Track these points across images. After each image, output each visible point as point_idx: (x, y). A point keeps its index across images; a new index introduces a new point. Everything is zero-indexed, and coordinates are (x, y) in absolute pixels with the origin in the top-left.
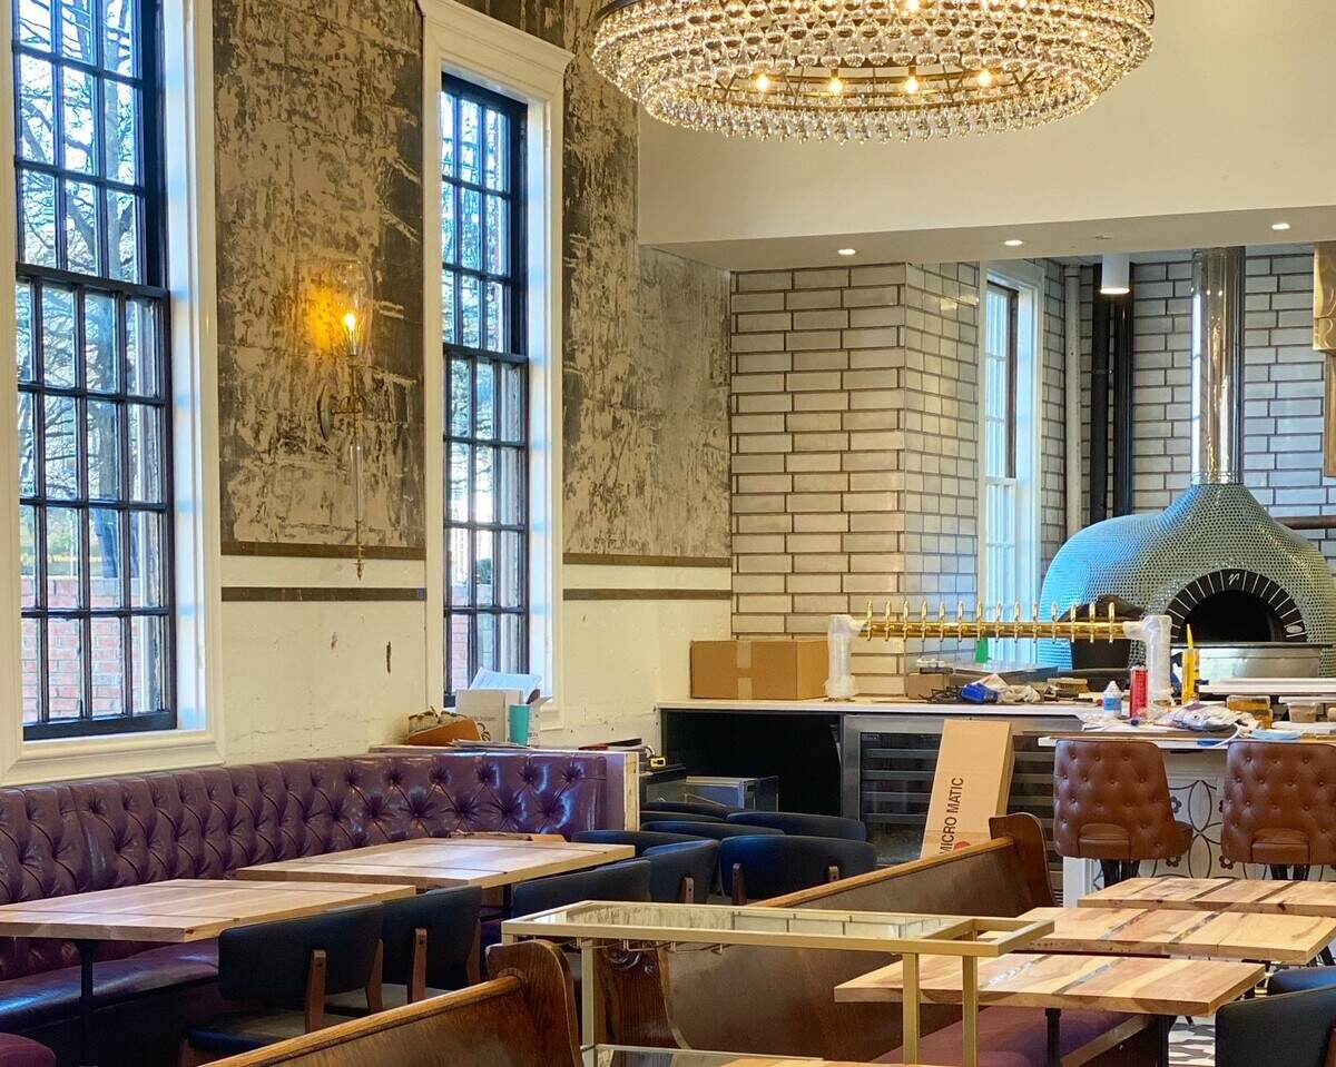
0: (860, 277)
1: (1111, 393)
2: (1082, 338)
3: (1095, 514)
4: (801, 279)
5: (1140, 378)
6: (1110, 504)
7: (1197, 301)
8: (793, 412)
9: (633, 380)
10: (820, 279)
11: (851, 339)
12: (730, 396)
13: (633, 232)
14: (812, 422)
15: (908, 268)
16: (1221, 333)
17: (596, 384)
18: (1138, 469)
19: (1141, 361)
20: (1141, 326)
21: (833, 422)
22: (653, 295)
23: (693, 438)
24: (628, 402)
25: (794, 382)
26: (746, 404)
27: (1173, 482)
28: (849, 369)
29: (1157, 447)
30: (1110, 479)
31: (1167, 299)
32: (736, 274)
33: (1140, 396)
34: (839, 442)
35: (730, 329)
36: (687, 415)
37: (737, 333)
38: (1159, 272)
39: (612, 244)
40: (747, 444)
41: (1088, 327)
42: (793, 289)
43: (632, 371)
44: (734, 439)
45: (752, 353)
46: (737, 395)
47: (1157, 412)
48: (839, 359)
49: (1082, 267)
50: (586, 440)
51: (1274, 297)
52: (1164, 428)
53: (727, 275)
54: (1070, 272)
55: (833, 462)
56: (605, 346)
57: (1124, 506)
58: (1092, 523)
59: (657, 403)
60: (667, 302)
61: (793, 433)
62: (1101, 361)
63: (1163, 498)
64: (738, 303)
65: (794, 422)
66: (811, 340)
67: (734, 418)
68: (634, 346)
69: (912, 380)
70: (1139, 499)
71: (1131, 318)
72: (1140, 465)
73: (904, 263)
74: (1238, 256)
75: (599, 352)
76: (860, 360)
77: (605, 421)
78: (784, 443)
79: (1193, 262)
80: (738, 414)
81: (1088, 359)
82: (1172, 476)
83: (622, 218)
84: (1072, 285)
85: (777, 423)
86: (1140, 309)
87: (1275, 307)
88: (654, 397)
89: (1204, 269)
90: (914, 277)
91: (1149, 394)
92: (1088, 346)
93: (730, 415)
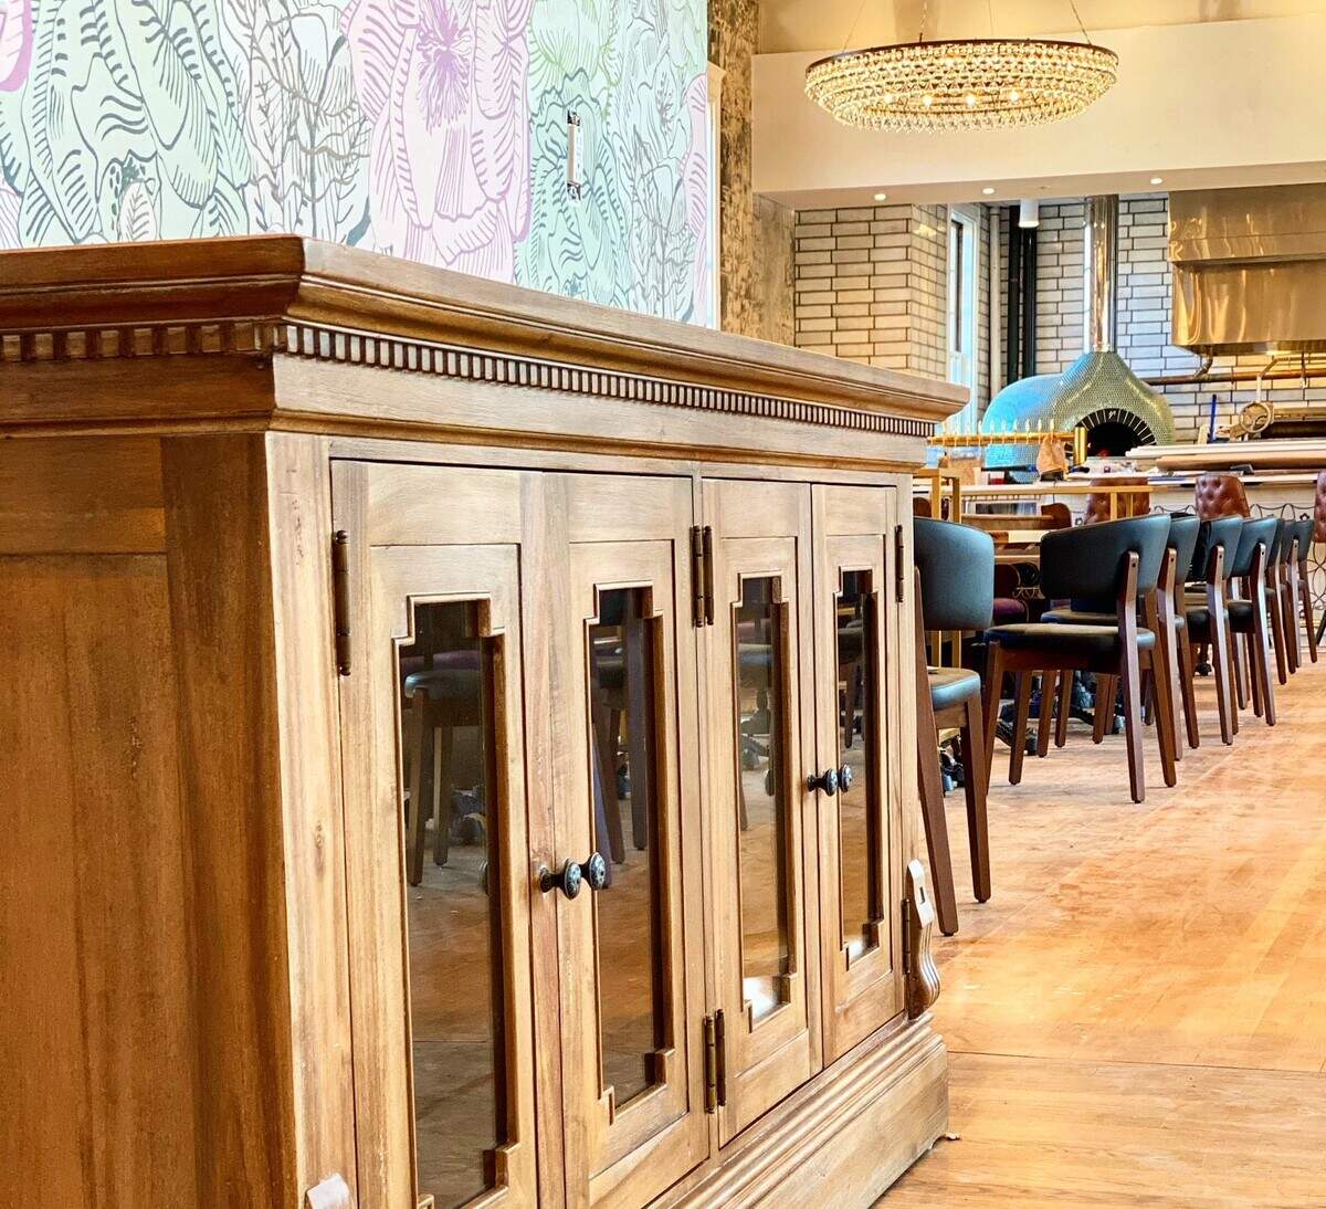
0: (881, 214)
1: (1021, 295)
2: (1001, 257)
3: (1010, 377)
4: (843, 215)
5: (1040, 285)
6: (1020, 372)
7: (1088, 230)
8: (837, 303)
9: (750, 280)
10: (855, 215)
11: (876, 255)
12: (795, 294)
13: (750, 184)
14: (849, 310)
15: (914, 208)
16: (1103, 252)
17: (734, 282)
18: (1039, 347)
19: (1041, 273)
20: (1042, 249)
21: (864, 310)
22: (758, 224)
23: (778, 320)
24: (748, 295)
25: (839, 284)
26: (805, 299)
27: (1063, 356)
28: (874, 275)
29: (1051, 332)
30: (1021, 354)
31: (1059, 230)
32: (799, 212)
33: (1040, 297)
34: (868, 323)
35: (795, 249)
36: (775, 304)
37: (799, 251)
38: (1054, 211)
39: (740, 192)
40: (805, 325)
41: (1006, 250)
42: (837, 222)
43: (750, 275)
44: (797, 322)
45: (811, 265)
46: (799, 293)
47: (1051, 308)
48: (868, 268)
49: (1001, 208)
50: (730, 318)
51: (1131, 228)
52: (1057, 319)
53: (793, 213)
54: (994, 211)
55: (864, 336)
56: (738, 258)
57: (1029, 371)
58: (1008, 384)
59: (761, 297)
60: (766, 230)
61: (837, 318)
62: (1014, 274)
63: (1056, 366)
64: (800, 232)
65: (838, 310)
66: (849, 256)
67: (797, 308)
68: (750, 258)
69: (914, 281)
70: (1039, 368)
71: (1035, 243)
72: (1040, 344)
73: (910, 205)
74: (1114, 200)
75: (735, 262)
76: (880, 269)
77: (737, 307)
78: (831, 324)
79: (1085, 204)
80: (799, 305)
81: (1007, 272)
82: (1063, 352)
83: (745, 175)
84: (995, 220)
85: (826, 311)
86: (1042, 237)
87: (1131, 235)
88: (759, 292)
89: (1092, 210)
90: (916, 214)
91: (1047, 295)
92: (1005, 262)
93: (795, 306)
